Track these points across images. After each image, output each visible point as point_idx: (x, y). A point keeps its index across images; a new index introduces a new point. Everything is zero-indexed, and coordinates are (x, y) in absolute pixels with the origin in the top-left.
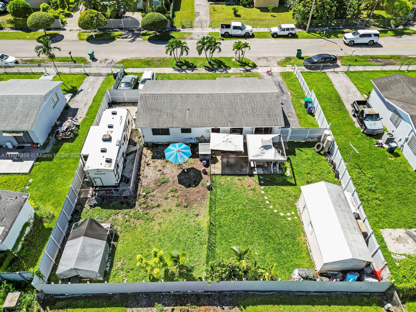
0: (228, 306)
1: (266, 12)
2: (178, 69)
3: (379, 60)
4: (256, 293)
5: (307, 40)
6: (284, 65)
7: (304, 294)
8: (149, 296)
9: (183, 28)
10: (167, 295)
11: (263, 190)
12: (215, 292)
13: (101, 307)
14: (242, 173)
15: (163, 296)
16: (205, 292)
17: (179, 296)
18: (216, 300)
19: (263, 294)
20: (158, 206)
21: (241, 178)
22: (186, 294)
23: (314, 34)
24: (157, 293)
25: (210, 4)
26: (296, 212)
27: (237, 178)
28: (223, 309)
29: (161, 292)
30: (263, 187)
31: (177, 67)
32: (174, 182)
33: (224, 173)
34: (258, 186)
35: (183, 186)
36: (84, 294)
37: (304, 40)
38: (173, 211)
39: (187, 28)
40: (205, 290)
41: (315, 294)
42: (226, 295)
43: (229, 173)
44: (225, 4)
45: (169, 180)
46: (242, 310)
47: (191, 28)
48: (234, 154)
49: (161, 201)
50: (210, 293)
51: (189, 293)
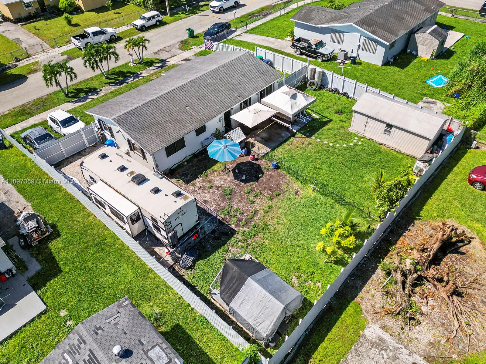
0: (410, 225)
1: (105, 12)
2: (76, 101)
3: (256, 15)
4: (412, 201)
5: (179, 22)
6: (188, 48)
7: (433, 177)
8: (355, 275)
9: (19, 61)
10: (366, 261)
11: (317, 138)
12: (390, 226)
13: (336, 322)
14: (286, 138)
15: (364, 264)
16: (384, 233)
17: (374, 252)
18: (398, 230)
19: (415, 198)
20: (255, 213)
21: (288, 142)
22: (377, 246)
23: (178, 15)
24: (357, 266)
25: (22, 25)
26: (357, 136)
27: (286, 145)
28: (410, 230)
29: (359, 263)
30: (313, 137)
31: (72, 99)
32: (238, 186)
33: (272, 148)
34: (309, 139)
35: (252, 183)
36: (305, 332)
37: (175, 23)
38: (274, 206)
39: (23, 59)
40: (383, 231)
41: (437, 172)
42: (398, 221)
43: (276, 145)
44: (43, 20)
45: (232, 187)
46: (420, 219)
47: (29, 57)
48: (258, 130)
49: (251, 208)
50: (389, 230)
51: (377, 244)
